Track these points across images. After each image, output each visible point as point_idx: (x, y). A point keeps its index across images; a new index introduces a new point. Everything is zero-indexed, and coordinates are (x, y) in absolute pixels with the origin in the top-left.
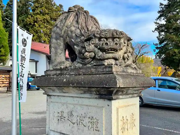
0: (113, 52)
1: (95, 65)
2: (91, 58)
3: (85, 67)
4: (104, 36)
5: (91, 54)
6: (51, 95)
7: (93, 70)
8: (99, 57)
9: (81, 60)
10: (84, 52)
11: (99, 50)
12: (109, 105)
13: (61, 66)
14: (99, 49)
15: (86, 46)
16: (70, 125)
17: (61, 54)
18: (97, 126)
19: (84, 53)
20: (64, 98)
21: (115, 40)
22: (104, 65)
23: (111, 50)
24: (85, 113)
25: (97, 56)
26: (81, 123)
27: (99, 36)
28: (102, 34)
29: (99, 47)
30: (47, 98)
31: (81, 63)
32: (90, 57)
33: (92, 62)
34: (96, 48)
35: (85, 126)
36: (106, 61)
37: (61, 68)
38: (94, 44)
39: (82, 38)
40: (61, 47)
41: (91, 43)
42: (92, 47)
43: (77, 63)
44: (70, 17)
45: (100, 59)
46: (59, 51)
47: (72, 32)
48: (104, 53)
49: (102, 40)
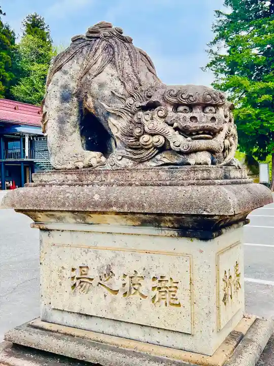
0: (207, 136)
2: (155, 147)
3: (141, 166)
5: (156, 139)
6: (51, 230)
7: (163, 175)
8: (179, 146)
9: (129, 150)
10: (138, 134)
11: (177, 131)
12: (202, 249)
14: (176, 129)
15: (145, 122)
16: (105, 296)
18: (174, 295)
19: (140, 136)
20: (87, 235)
21: (207, 110)
22: (189, 164)
23: (203, 133)
24: (144, 269)
25: (172, 145)
26: (133, 291)
27: (175, 100)
28: (182, 97)
29: (175, 125)
30: (41, 236)
31: (131, 158)
32: (153, 146)
33: (158, 157)
35: (145, 297)
36: (193, 155)
37: (77, 168)
38: (164, 117)
39: (127, 101)
40: (74, 118)
41: (155, 116)
42: (160, 125)
43: (121, 157)
44: (96, 51)
45: (181, 153)
46: (68, 127)
47: (101, 86)
48: (189, 138)
49: (181, 108)
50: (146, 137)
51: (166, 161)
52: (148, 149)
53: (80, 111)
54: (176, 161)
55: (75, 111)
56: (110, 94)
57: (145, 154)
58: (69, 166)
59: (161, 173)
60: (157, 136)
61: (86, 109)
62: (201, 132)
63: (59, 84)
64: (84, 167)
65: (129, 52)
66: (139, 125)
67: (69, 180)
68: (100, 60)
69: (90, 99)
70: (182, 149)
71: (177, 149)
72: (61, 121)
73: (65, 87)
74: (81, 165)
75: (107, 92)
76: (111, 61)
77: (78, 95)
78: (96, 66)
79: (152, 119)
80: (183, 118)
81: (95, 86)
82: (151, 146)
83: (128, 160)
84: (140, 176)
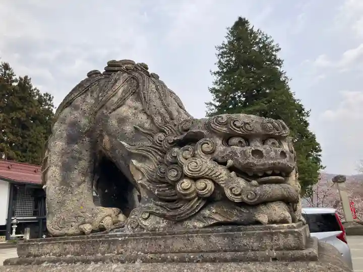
1: (219, 224)
4: (241, 131)
5: (201, 184)
7: (217, 241)
8: (240, 194)
10: (173, 179)
11: (233, 172)
13: (82, 227)
15: (183, 160)
17: (83, 185)
19: (176, 182)
21: (269, 143)
23: (273, 174)
25: (228, 193)
27: (225, 129)
28: (235, 125)
29: (230, 163)
31: (163, 216)
32: (198, 195)
33: (207, 212)
34: (220, 167)
36: (263, 208)
37: (83, 233)
38: (212, 152)
39: (156, 138)
40: (84, 164)
41: (199, 151)
42: (206, 164)
43: (148, 214)
44: (116, 81)
45: (243, 204)
46: (76, 175)
47: (122, 120)
48: (254, 182)
49: (235, 140)
50: (186, 183)
51: (219, 219)
52: (190, 200)
53: (93, 155)
54: (235, 219)
55: (86, 155)
56: (133, 129)
57: (185, 208)
58: (71, 231)
59: (213, 239)
60: (202, 181)
61: (101, 151)
62: (270, 172)
63: (67, 121)
64: (93, 231)
65: (156, 86)
66: (175, 166)
67: (68, 253)
68: (121, 91)
69: (106, 139)
70: (245, 199)
71: (237, 200)
72: (66, 168)
73: (74, 124)
74: (87, 228)
75: (128, 128)
76: (134, 93)
77: (90, 133)
78: (115, 99)
79: (194, 156)
80: (240, 152)
81: (113, 122)
82: (193, 196)
83: (158, 219)
84: (178, 244)
